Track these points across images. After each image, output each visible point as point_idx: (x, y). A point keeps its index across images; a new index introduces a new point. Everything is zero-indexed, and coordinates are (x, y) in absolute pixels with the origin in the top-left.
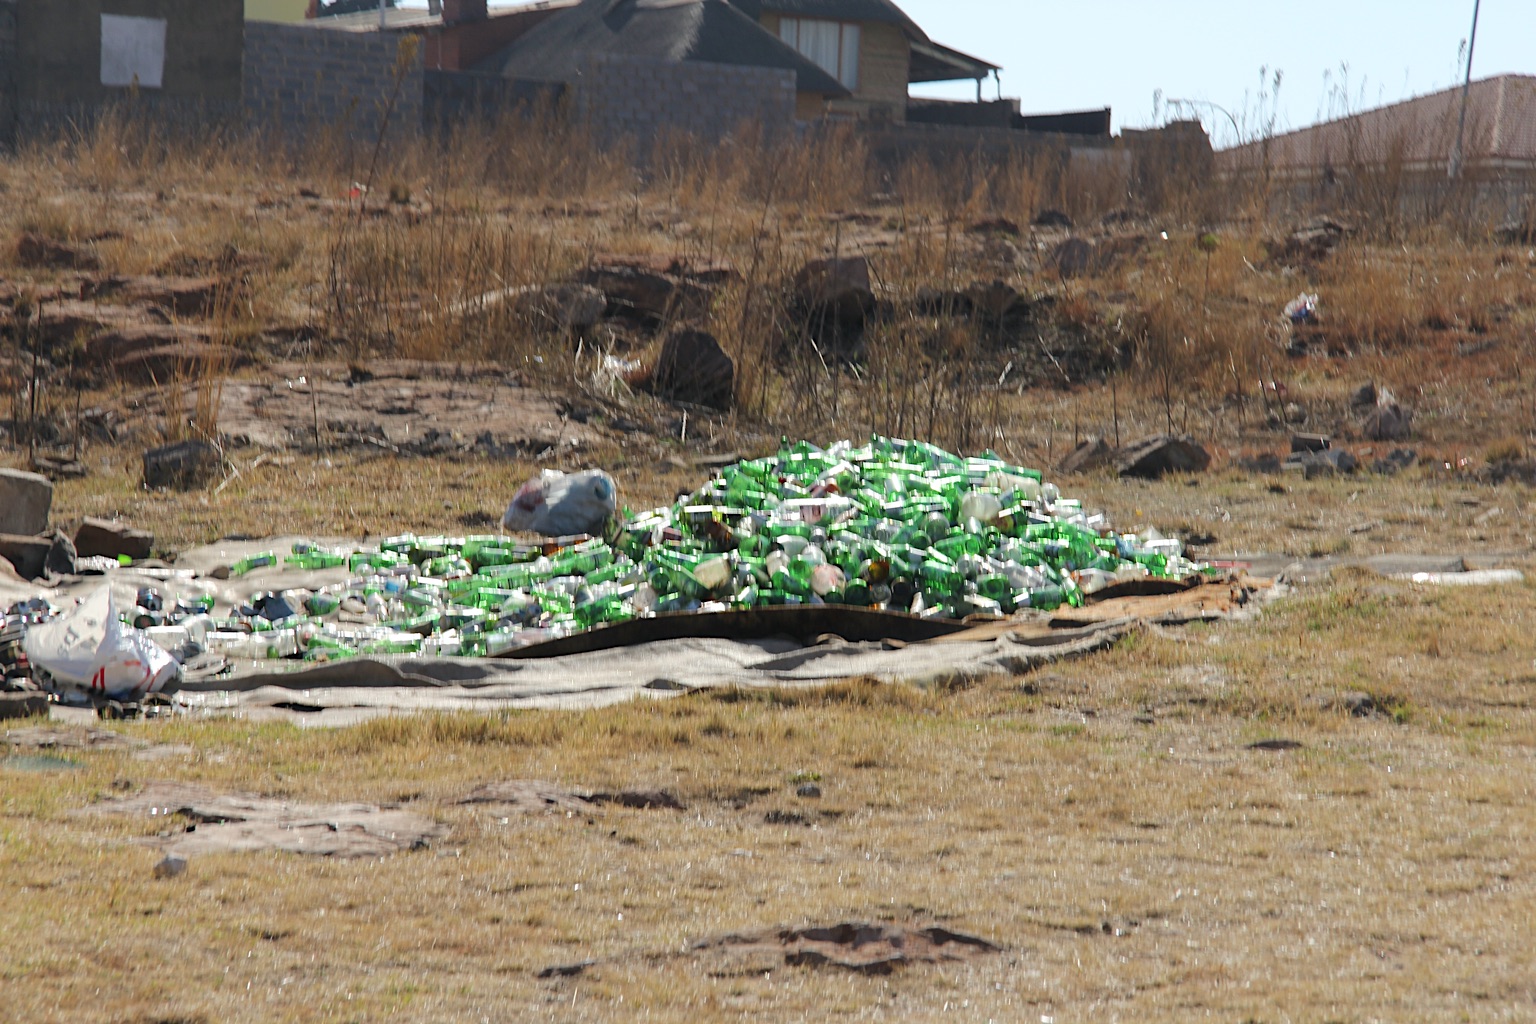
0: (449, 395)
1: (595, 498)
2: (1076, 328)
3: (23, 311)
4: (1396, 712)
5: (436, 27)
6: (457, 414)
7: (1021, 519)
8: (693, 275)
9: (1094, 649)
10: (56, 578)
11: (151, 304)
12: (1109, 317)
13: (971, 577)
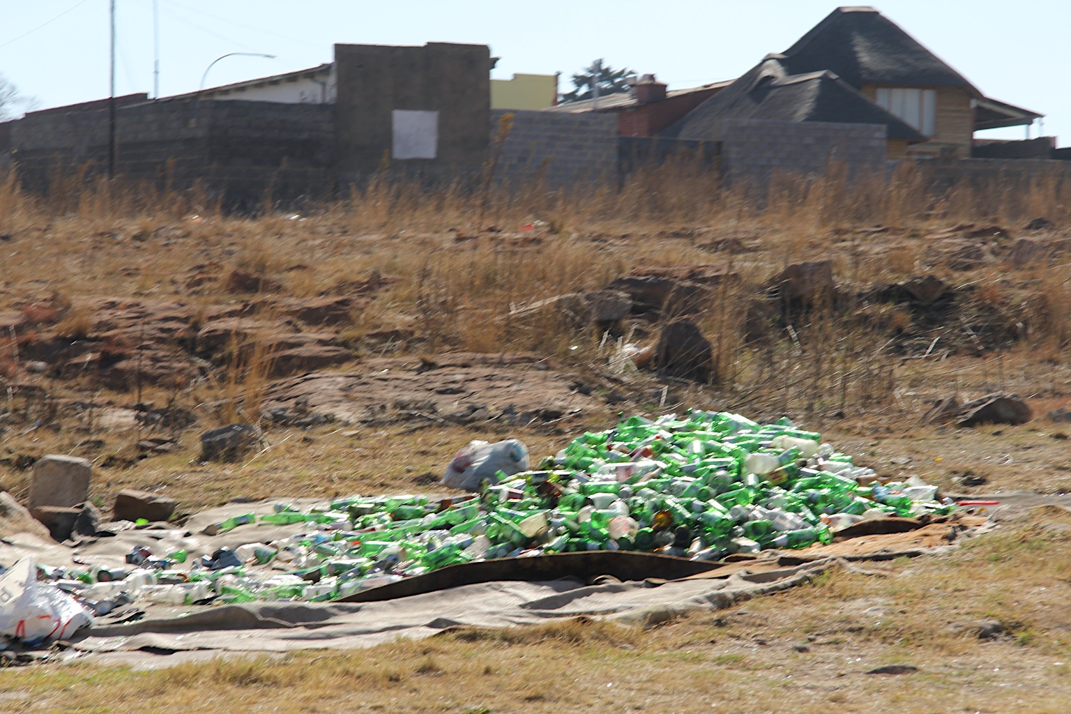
0: (489, 378)
1: (510, 461)
2: (991, 310)
3: (196, 327)
4: (1021, 635)
5: (631, 107)
6: (494, 392)
7: (795, 474)
8: (704, 280)
9: (793, 584)
10: (79, 538)
11: (289, 318)
12: (1016, 300)
13: (740, 522)
